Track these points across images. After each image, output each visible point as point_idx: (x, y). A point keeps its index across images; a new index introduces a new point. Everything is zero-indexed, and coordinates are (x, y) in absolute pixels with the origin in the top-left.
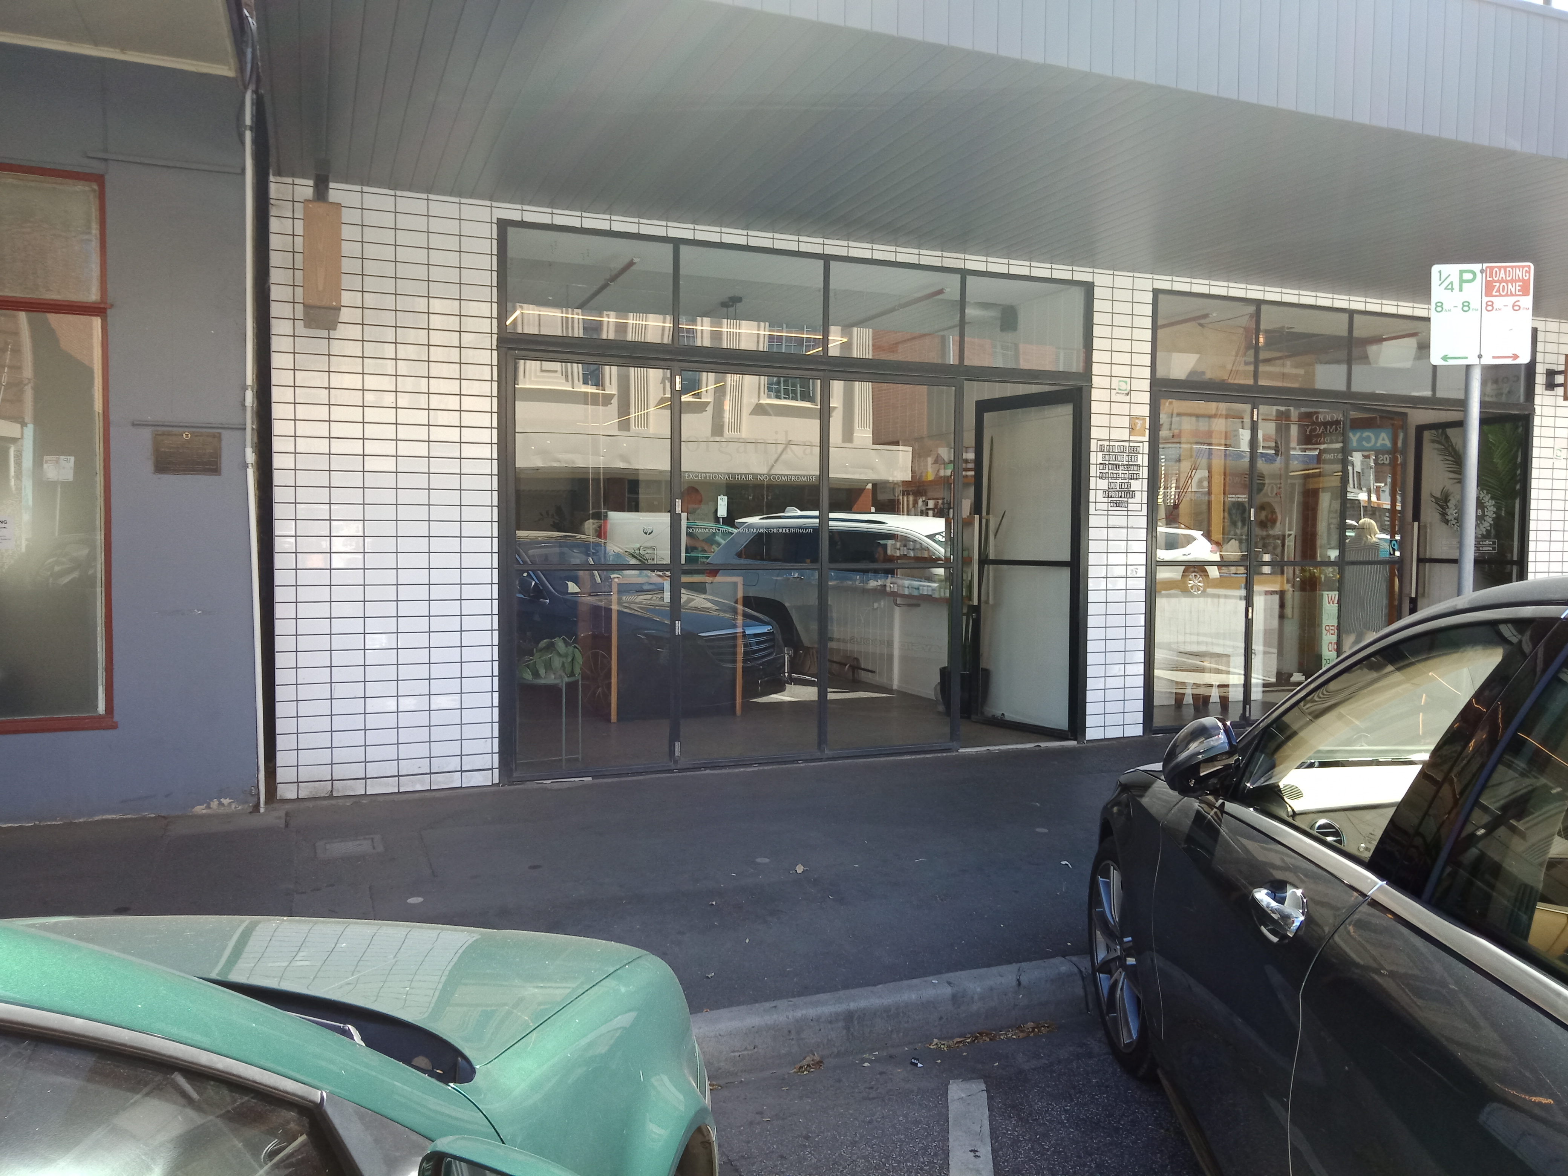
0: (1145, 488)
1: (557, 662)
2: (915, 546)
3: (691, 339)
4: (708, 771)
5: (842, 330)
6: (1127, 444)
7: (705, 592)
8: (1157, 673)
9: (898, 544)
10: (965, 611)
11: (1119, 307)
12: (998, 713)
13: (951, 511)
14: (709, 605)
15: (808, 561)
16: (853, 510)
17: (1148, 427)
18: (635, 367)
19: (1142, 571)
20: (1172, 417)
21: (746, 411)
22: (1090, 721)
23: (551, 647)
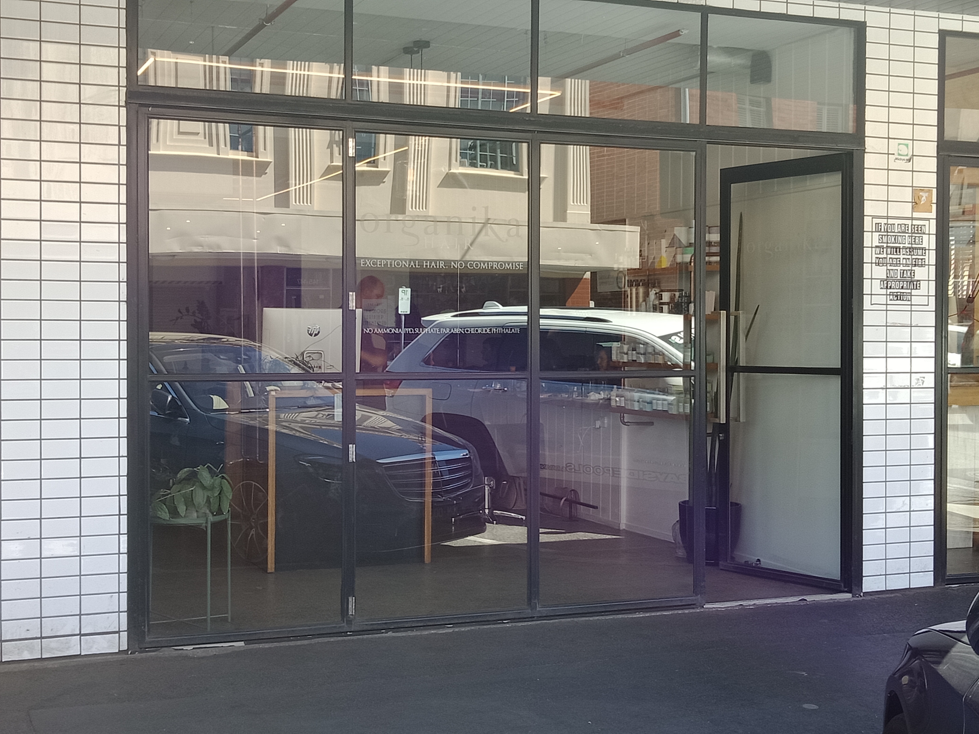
0: (933, 276)
1: (200, 497)
2: (646, 349)
3: (365, 93)
4: (390, 634)
5: (552, 82)
6: (909, 222)
7: (384, 409)
8: (951, 507)
9: (626, 347)
10: (710, 431)
11: (897, 53)
12: (753, 559)
13: (692, 305)
14: (389, 424)
15: (513, 368)
16: (567, 306)
17: (934, 201)
18: (295, 127)
19: (930, 380)
20: (962, 189)
21: (434, 182)
22: (867, 568)
23: (193, 478)
